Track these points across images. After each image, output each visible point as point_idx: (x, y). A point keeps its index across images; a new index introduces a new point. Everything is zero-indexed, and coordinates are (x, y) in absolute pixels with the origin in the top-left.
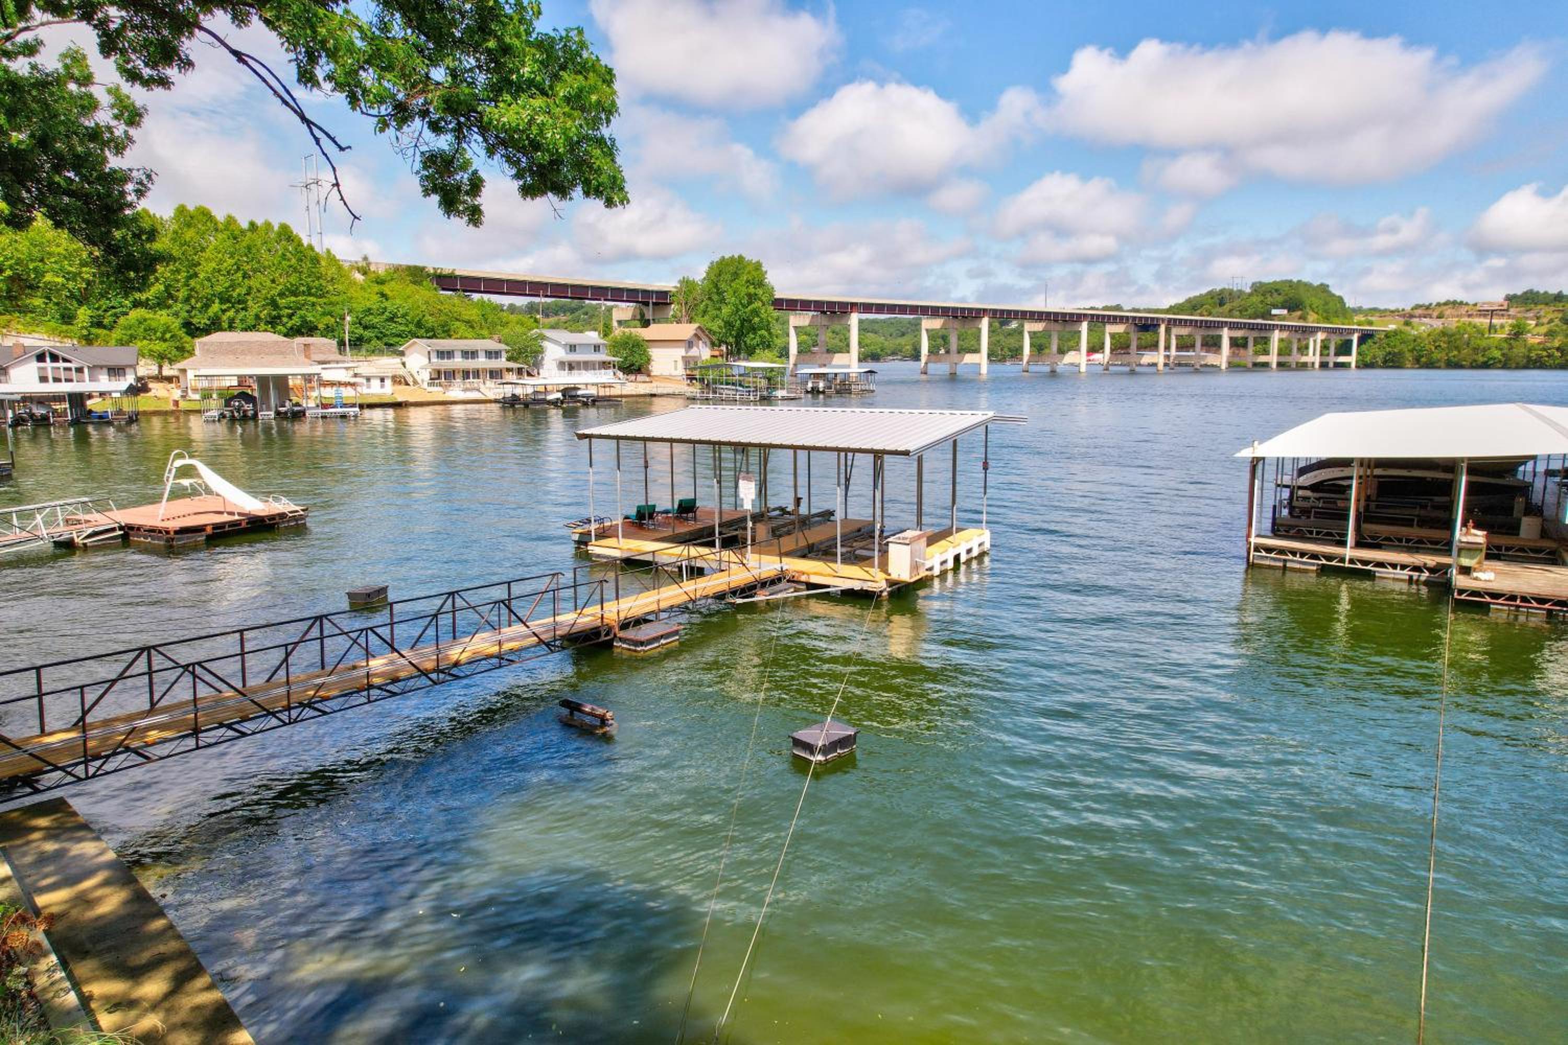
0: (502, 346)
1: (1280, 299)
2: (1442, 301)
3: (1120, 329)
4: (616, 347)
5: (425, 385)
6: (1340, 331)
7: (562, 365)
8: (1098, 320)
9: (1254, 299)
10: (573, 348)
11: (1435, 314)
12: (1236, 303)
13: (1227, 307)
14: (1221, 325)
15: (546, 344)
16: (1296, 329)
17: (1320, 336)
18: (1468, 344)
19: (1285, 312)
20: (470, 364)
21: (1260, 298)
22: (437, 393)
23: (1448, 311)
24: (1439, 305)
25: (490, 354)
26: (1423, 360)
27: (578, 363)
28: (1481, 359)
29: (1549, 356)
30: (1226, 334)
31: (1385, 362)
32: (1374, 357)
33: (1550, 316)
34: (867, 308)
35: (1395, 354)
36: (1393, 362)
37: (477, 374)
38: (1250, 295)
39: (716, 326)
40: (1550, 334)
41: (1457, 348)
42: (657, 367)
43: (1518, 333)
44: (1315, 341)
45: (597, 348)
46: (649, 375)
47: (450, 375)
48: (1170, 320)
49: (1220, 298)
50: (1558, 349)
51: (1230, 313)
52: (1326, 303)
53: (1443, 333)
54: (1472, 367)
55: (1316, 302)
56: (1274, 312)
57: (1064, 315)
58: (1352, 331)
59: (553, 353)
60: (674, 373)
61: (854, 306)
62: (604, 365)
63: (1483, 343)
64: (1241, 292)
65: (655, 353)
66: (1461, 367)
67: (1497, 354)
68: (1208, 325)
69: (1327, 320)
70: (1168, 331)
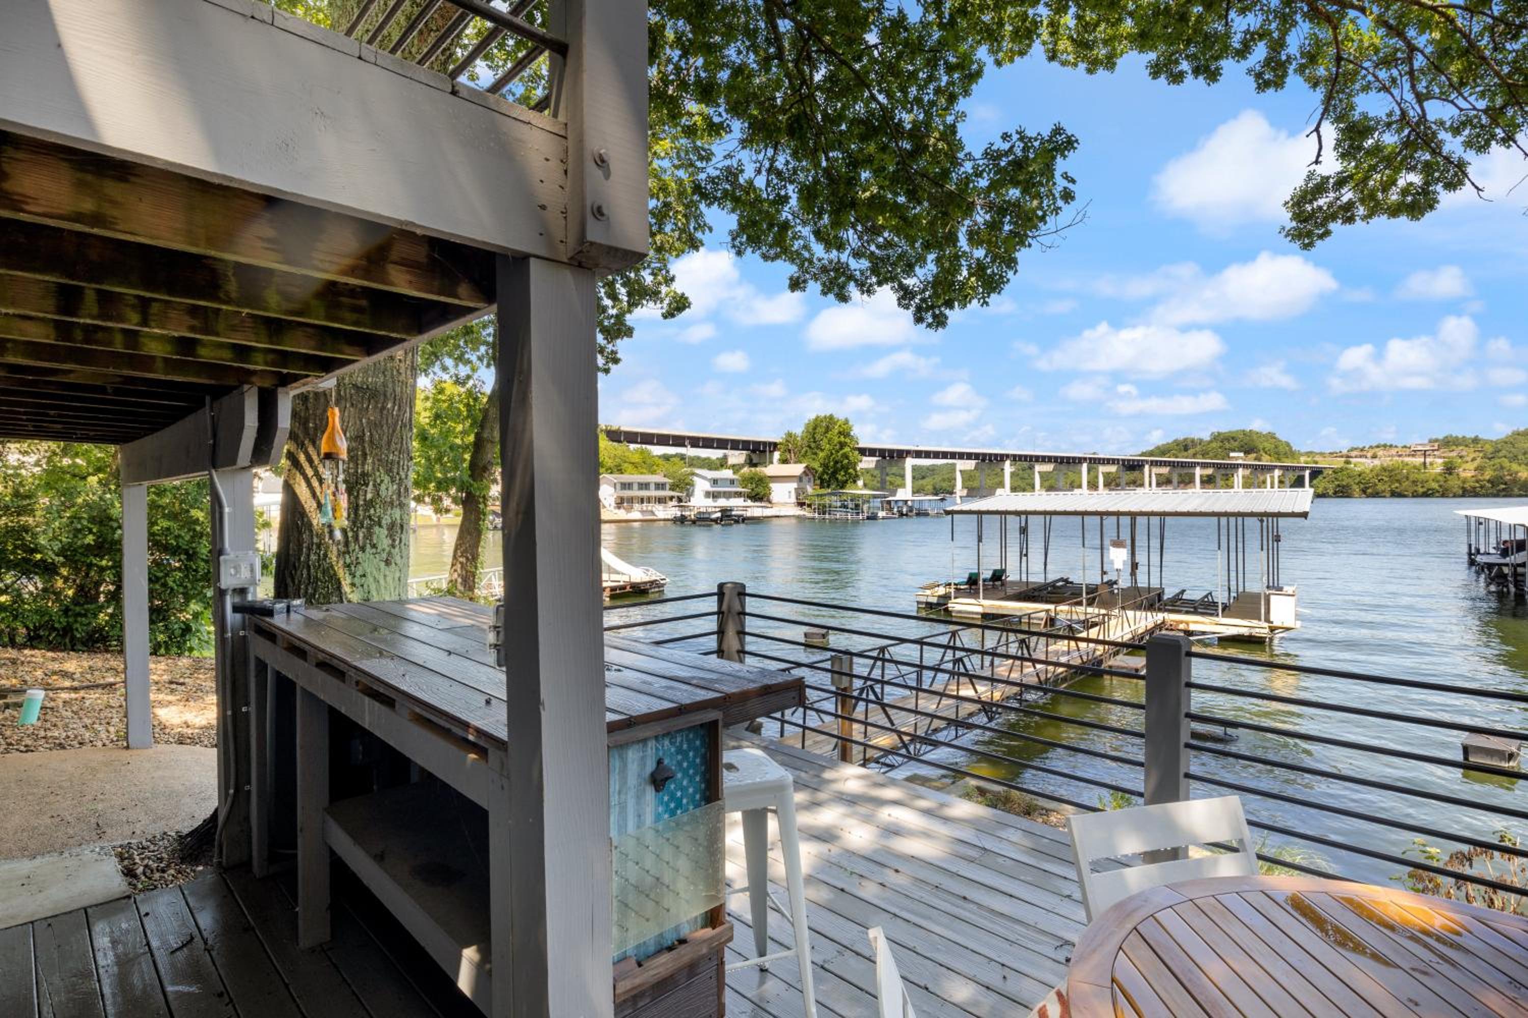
0: (666, 480)
1: (1236, 444)
2: (1374, 444)
3: (1113, 469)
4: (746, 481)
5: (612, 508)
6: (1294, 469)
7: (708, 494)
8: (1095, 462)
9: (1214, 445)
10: (715, 482)
11: (1369, 455)
12: (1198, 448)
13: (1191, 451)
14: (1193, 465)
15: (695, 479)
16: (1255, 468)
17: (1277, 473)
18: (1407, 478)
19: (1242, 454)
20: (644, 493)
21: (1219, 444)
22: (622, 514)
23: (1380, 453)
24: (1371, 447)
25: (660, 486)
26: (1369, 491)
27: (719, 493)
28: (1421, 490)
29: (1482, 487)
30: (1198, 471)
31: (1335, 493)
32: (1326, 489)
33: (1472, 456)
34: (918, 454)
35: (1343, 487)
36: (1343, 492)
37: (649, 500)
38: (1211, 442)
39: (816, 465)
40: (1480, 469)
41: (1398, 481)
42: (774, 497)
43: (1449, 469)
44: (1272, 478)
45: (732, 482)
46: (770, 502)
47: (631, 500)
48: (1152, 462)
49: (1185, 446)
50: (1489, 481)
51: (1194, 456)
52: (1276, 447)
53: (1384, 469)
54: (1415, 495)
55: (1267, 445)
56: (1232, 454)
57: (1068, 458)
58: (1303, 469)
59: (701, 486)
60: (788, 501)
61: (908, 453)
62: (738, 495)
63: (1421, 477)
64: (1201, 441)
65: (774, 486)
66: (1405, 496)
67: (1435, 486)
68: (1182, 465)
69: (1279, 460)
70: (1150, 471)
